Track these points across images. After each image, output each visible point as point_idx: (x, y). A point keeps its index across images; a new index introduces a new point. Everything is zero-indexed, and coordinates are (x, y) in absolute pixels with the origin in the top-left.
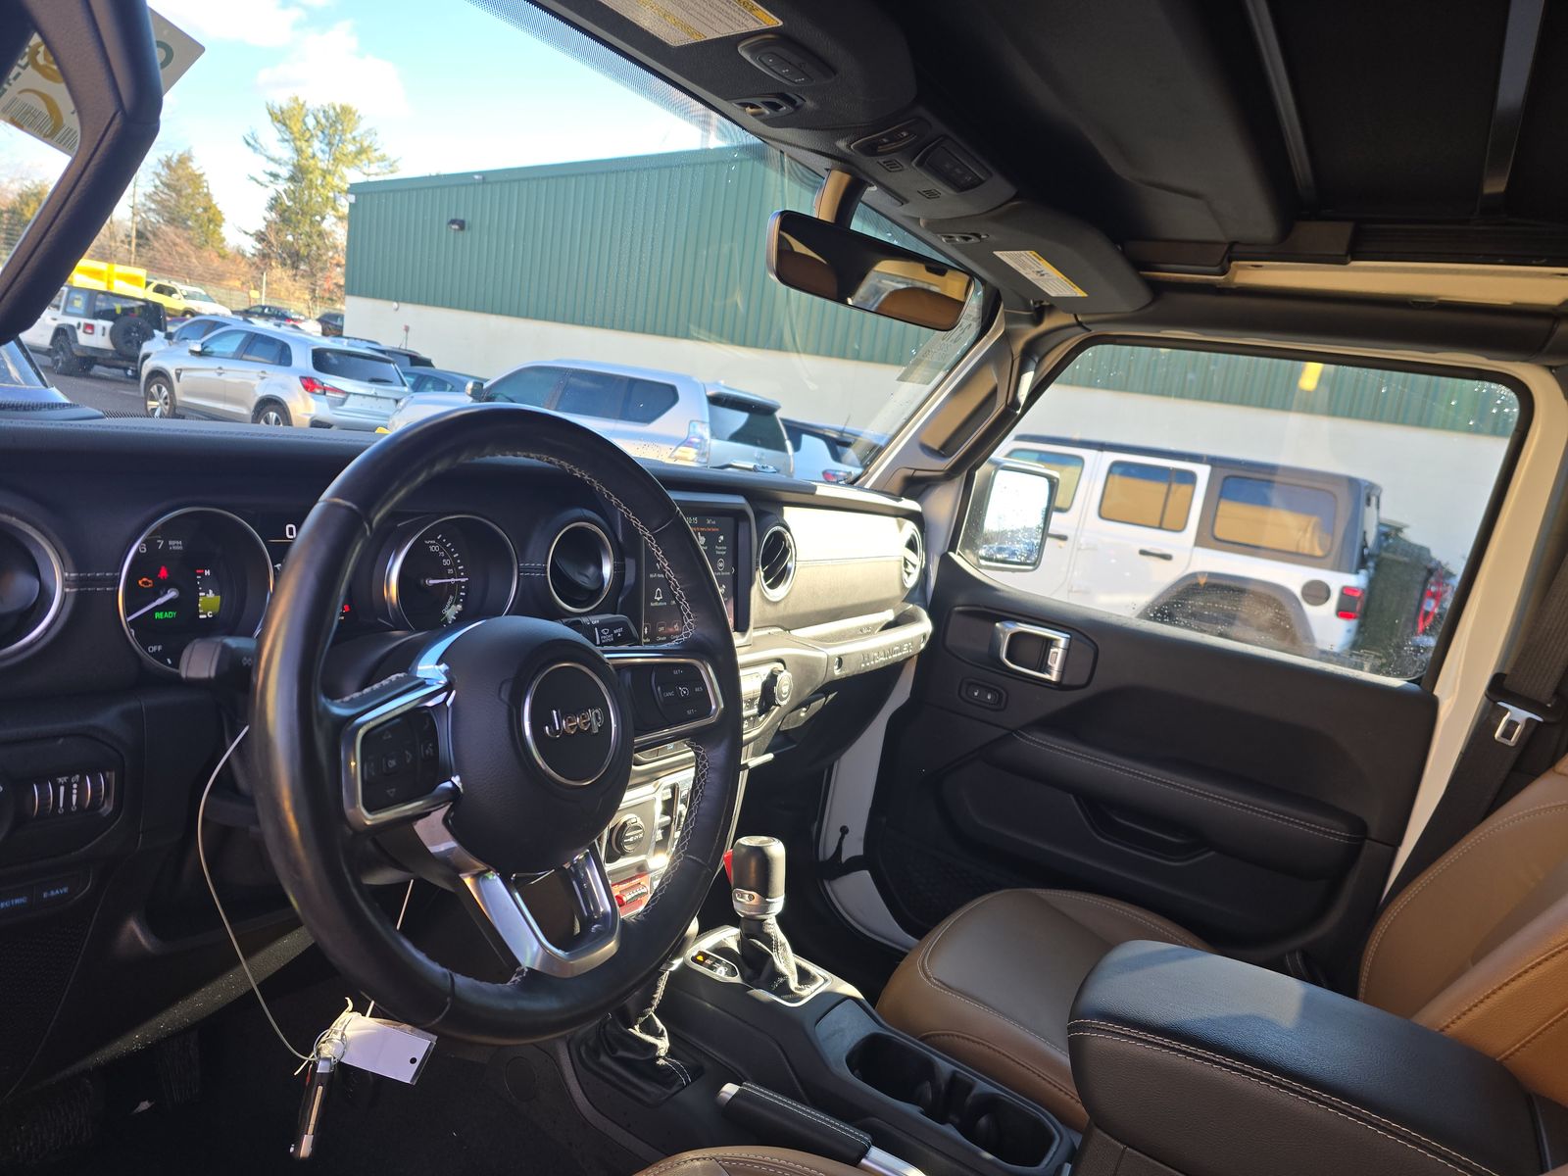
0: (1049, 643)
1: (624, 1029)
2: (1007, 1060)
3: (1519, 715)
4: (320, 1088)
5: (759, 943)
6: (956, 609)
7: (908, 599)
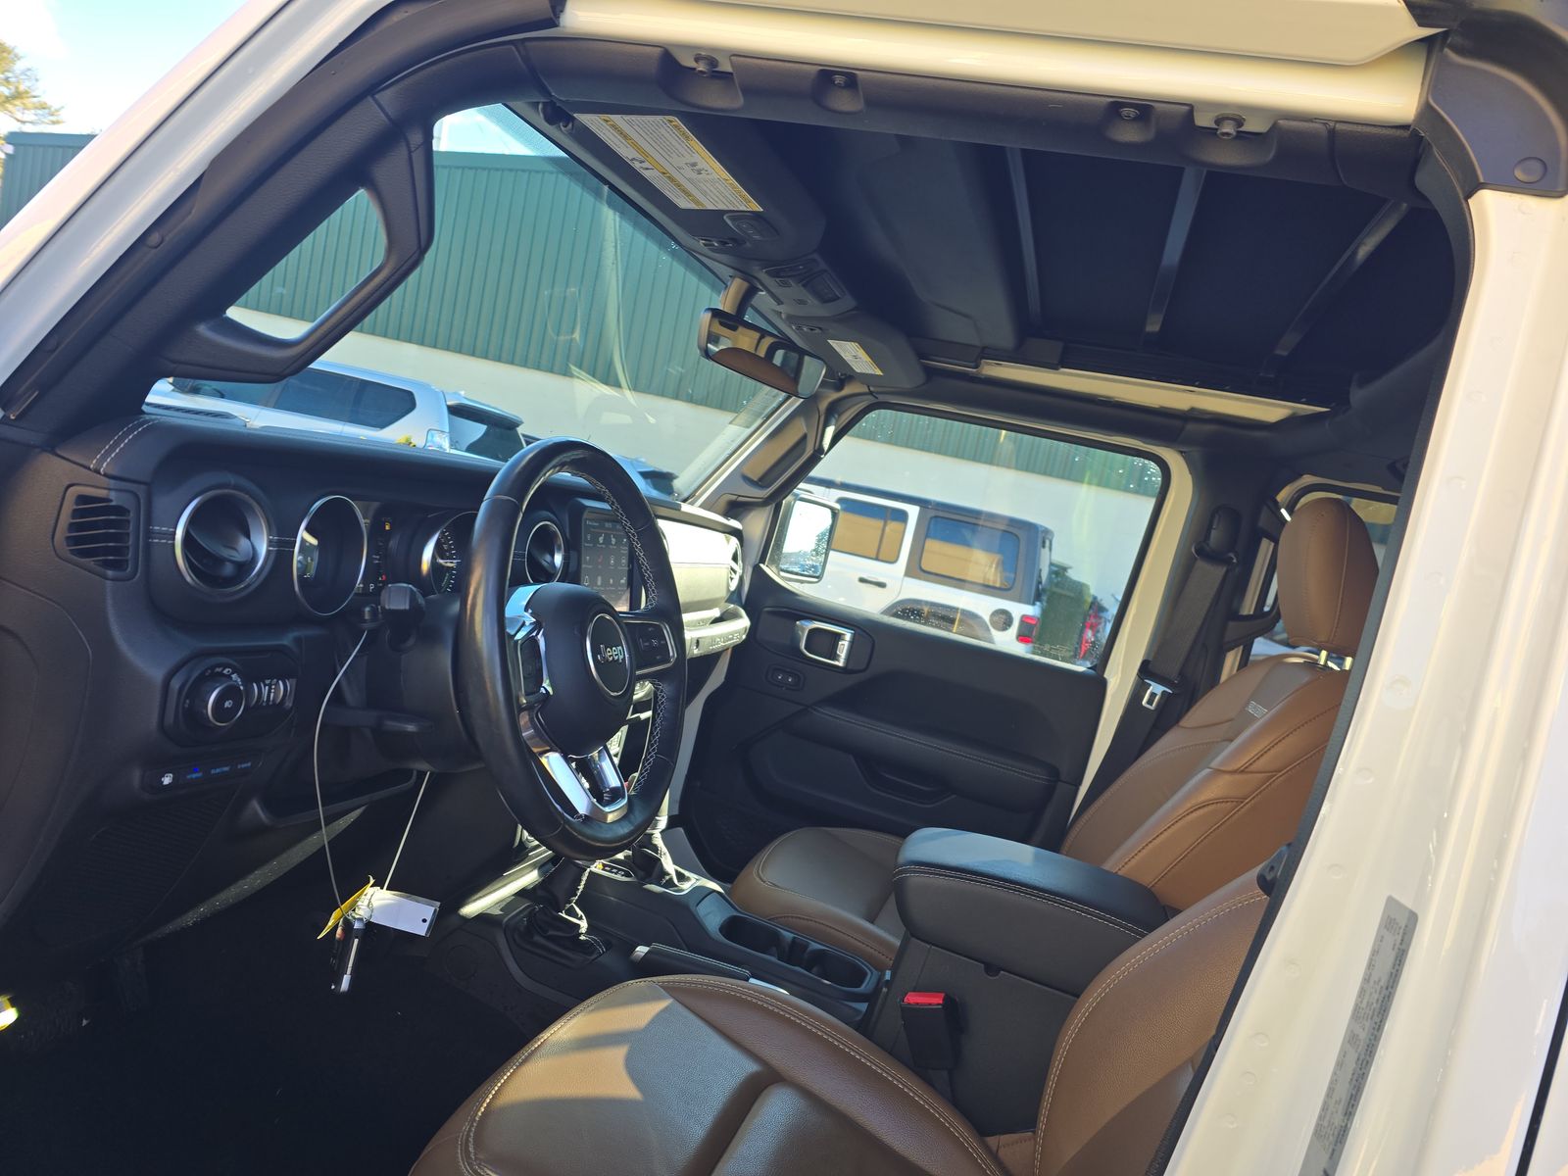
0: (838, 637)
1: (555, 913)
2: (829, 929)
3: (1156, 688)
4: (356, 941)
5: (651, 852)
6: (766, 609)
7: (729, 600)
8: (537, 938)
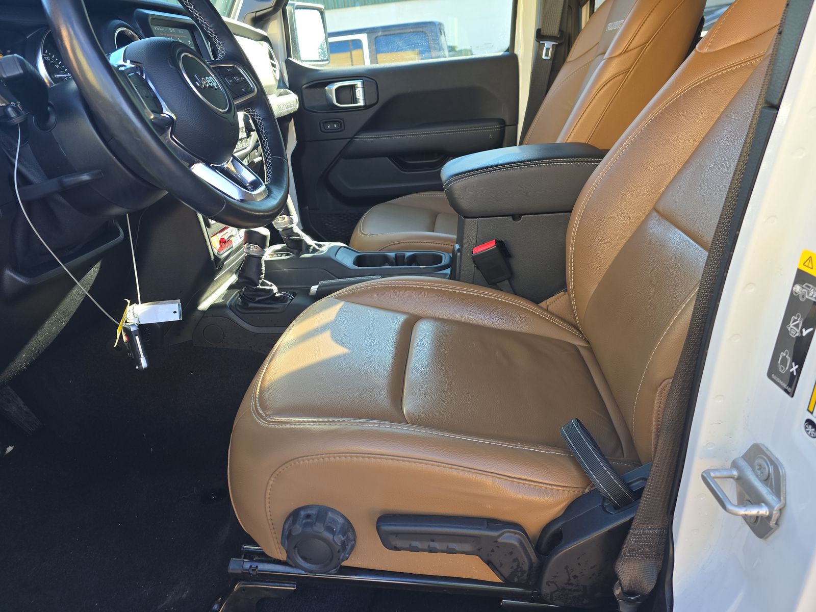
0: (353, 87)
1: (255, 288)
2: (412, 243)
3: (548, 44)
4: (137, 338)
5: (295, 237)
6: (304, 86)
7: (279, 87)
8: (251, 305)
